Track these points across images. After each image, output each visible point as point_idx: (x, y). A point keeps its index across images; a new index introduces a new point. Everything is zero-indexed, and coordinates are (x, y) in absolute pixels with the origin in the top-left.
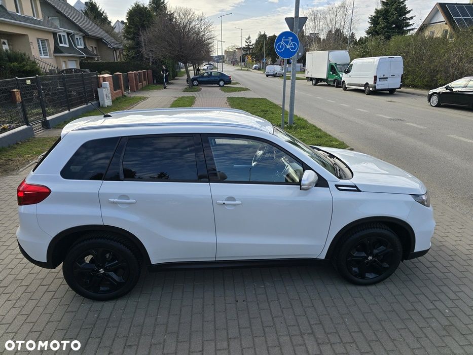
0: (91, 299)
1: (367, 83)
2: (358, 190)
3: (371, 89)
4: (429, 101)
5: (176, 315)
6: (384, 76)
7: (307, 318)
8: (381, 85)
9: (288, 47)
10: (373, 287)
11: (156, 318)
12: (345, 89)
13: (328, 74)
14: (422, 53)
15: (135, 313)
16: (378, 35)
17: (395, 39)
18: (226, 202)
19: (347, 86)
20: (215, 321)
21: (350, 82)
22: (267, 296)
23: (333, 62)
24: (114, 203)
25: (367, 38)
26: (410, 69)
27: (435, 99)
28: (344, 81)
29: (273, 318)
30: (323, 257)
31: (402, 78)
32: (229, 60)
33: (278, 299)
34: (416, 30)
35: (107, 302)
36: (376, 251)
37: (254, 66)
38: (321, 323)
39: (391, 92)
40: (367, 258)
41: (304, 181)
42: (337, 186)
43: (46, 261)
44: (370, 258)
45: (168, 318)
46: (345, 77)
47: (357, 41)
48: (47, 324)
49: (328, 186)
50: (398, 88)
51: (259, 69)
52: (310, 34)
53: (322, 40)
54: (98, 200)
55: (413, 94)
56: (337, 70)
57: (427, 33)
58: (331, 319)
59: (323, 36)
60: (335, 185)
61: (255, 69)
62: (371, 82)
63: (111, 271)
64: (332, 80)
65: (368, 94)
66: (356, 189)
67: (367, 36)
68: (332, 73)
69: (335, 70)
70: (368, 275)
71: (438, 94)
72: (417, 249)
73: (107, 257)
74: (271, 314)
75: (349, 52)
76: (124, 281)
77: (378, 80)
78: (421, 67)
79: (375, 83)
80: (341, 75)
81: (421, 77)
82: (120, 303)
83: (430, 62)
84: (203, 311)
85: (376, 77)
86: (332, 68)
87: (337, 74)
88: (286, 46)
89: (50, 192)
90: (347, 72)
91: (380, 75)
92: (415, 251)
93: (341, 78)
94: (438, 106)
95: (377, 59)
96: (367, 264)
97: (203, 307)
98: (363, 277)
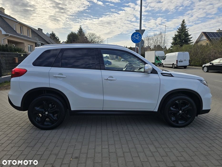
0: (40, 129)
1: (173, 64)
2: (172, 76)
3: (175, 66)
4: (203, 70)
5: (82, 135)
6: (181, 60)
7: (150, 138)
8: (180, 64)
9: (137, 38)
10: (183, 128)
11: (72, 137)
12: (164, 67)
13: (155, 61)
14: (197, 51)
15: (61, 135)
16: (177, 44)
17: (185, 46)
18: (108, 78)
19: (164, 65)
20: (102, 138)
21: (165, 64)
22: (128, 130)
23: (157, 56)
24: (56, 77)
25: (172, 46)
26: (192, 58)
27: (206, 69)
28: (163, 63)
29: (132, 138)
30: (156, 110)
31: (189, 61)
32: (111, 58)
33: (134, 131)
34: (194, 43)
35: (47, 131)
36: (183, 108)
37: (122, 60)
38: (157, 140)
39: (185, 67)
40: (179, 112)
41: (146, 67)
42: (162, 74)
43: (20, 106)
44: (180, 112)
45: (78, 137)
46: (163, 61)
47: (168, 49)
48: (16, 137)
49: (157, 74)
50: (188, 66)
51: (124, 61)
52: (147, 47)
53: (152, 49)
54: (49, 75)
55: (195, 68)
56: (159, 59)
57: (199, 44)
58: (162, 139)
59: (152, 47)
60: (161, 73)
61: (122, 61)
62: (175, 63)
63: (51, 113)
64: (157, 63)
65: (174, 68)
66: (171, 75)
67: (172, 45)
68: (157, 60)
69: (158, 59)
70: (180, 122)
71: (207, 66)
72: (204, 108)
73: (50, 106)
74: (131, 136)
75: (164, 51)
76: (57, 119)
77: (178, 62)
78: (198, 57)
79: (177, 63)
80: (161, 61)
81: (198, 61)
82: (54, 131)
83: (202, 55)
84: (96, 135)
85: (177, 61)
86: (157, 58)
87: (159, 61)
88: (136, 38)
89: (27, 71)
90: (164, 59)
91: (179, 60)
92: (203, 109)
93: (161, 62)
94: (207, 72)
95: (177, 53)
96: (179, 115)
97: (96, 133)
98: (178, 123)
